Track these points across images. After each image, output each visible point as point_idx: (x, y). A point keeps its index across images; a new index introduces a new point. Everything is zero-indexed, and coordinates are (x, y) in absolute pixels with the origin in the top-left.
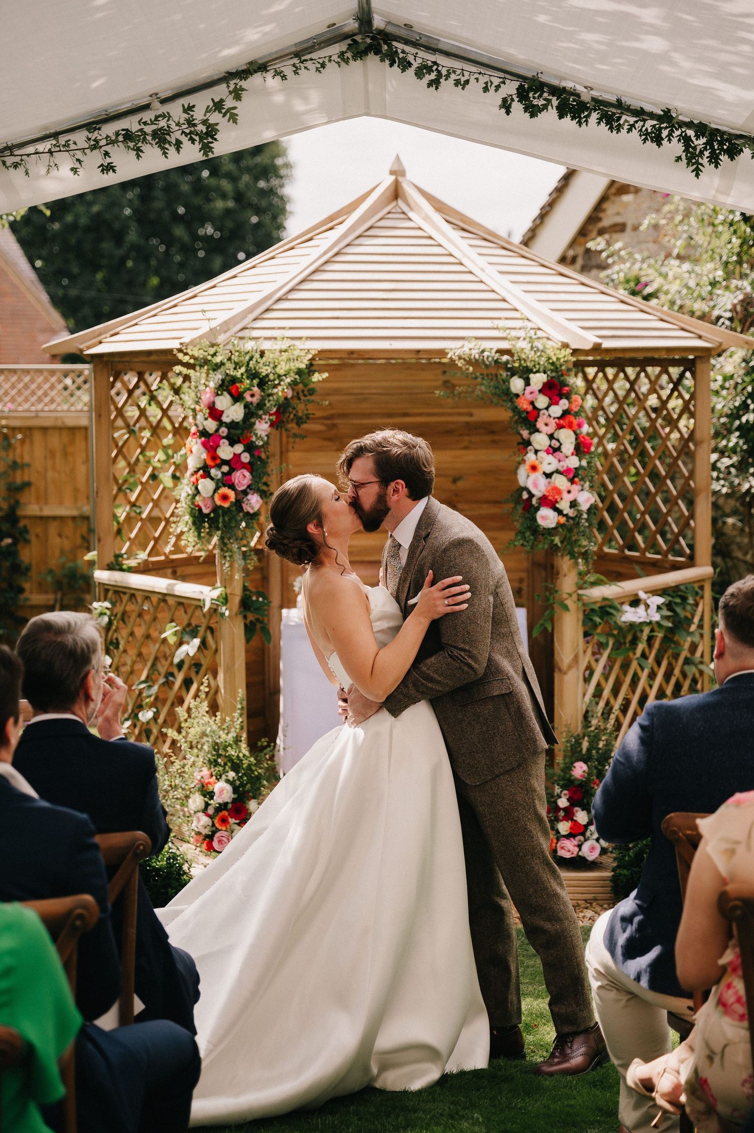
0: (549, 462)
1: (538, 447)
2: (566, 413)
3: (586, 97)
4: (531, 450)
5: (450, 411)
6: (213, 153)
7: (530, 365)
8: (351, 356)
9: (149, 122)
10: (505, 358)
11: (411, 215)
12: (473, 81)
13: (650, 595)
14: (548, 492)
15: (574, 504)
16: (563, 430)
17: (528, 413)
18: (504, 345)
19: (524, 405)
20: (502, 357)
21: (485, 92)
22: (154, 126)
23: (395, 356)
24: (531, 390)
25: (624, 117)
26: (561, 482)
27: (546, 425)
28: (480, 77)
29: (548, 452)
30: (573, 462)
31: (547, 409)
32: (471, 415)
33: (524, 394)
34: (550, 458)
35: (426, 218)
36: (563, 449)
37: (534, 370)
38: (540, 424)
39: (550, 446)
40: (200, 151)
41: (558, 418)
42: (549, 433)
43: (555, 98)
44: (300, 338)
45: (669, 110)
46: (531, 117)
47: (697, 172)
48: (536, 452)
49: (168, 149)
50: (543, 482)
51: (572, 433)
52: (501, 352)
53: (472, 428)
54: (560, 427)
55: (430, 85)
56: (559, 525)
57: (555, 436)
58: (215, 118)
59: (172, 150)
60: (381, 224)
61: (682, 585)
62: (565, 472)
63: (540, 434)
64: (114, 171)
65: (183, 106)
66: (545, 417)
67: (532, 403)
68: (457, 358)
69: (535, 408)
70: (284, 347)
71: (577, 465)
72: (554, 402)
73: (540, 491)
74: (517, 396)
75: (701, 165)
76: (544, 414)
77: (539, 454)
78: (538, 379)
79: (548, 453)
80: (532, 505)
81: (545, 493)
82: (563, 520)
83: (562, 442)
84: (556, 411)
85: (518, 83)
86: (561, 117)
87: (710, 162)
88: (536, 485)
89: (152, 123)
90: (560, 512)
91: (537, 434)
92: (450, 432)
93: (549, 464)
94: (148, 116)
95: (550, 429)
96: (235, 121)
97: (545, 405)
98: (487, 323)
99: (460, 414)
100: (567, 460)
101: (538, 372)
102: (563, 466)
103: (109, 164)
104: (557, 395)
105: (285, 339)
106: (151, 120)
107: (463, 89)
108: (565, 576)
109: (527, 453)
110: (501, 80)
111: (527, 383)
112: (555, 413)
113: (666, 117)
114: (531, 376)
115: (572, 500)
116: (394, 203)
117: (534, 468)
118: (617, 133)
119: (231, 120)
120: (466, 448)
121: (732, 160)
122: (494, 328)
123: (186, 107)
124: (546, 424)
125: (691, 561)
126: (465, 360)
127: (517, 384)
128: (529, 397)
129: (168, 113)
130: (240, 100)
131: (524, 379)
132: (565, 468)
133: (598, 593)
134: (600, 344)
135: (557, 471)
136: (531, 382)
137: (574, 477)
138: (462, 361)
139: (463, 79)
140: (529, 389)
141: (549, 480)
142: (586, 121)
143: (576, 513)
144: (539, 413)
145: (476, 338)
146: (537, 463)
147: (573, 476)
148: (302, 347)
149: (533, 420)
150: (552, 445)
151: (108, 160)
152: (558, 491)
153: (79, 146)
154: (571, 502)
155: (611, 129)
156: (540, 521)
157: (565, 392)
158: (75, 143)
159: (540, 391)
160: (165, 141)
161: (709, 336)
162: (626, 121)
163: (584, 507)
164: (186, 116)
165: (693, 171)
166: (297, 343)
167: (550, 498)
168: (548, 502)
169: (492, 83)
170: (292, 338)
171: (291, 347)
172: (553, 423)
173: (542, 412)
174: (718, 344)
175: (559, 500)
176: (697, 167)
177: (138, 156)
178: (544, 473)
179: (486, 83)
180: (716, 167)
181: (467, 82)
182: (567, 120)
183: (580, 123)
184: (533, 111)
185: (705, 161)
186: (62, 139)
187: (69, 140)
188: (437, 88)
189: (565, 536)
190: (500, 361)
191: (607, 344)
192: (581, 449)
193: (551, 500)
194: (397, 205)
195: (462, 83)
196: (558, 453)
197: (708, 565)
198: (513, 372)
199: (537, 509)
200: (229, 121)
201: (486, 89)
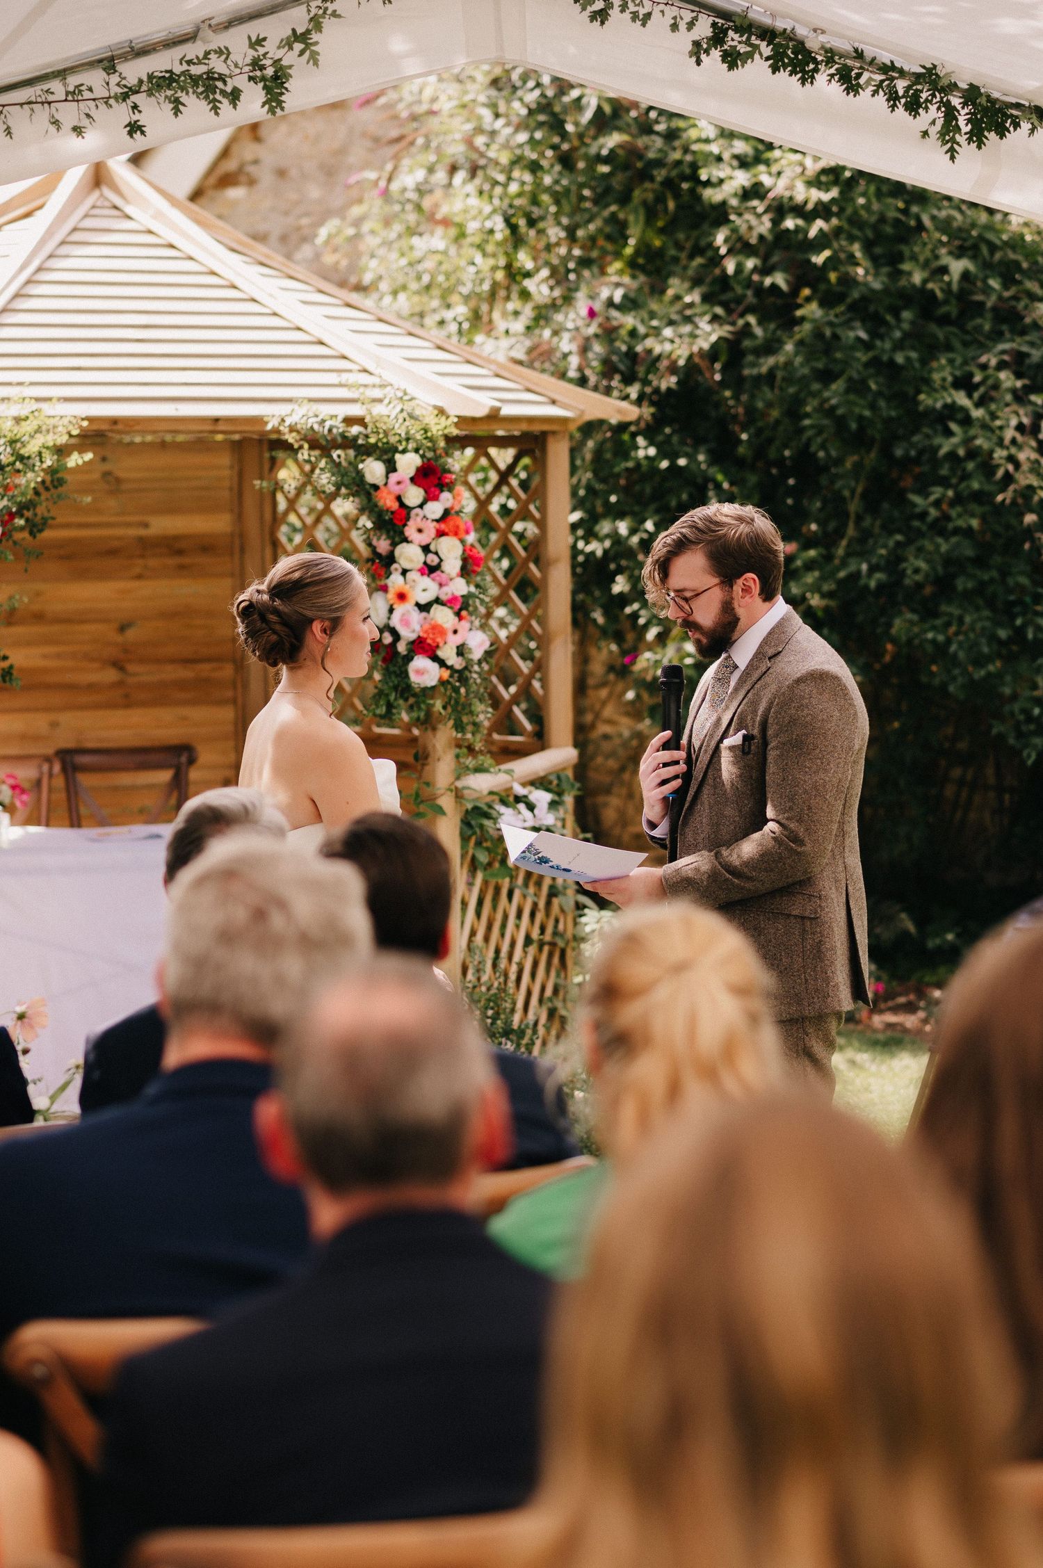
0: (424, 587)
1: (407, 566)
2: (447, 513)
3: (813, 43)
4: (396, 570)
5: (113, 519)
6: (282, 109)
7: (393, 440)
8: (115, 427)
9: (195, 61)
10: (355, 430)
11: (129, 210)
12: (656, 15)
13: (530, 788)
14: (426, 632)
15: (461, 651)
16: (443, 539)
17: (393, 513)
18: (355, 410)
19: (387, 501)
20: (349, 429)
21: (673, 31)
22: (203, 66)
23: (181, 427)
24: (399, 479)
25: (866, 76)
26: (444, 616)
27: (420, 531)
28: (667, 9)
29: (422, 572)
30: (460, 587)
31: (421, 506)
32: (146, 525)
33: (386, 484)
34: (426, 582)
35: (158, 215)
36: (445, 566)
37: (401, 448)
38: (410, 531)
39: (425, 563)
40: (263, 106)
41: (437, 521)
42: (424, 543)
43: (765, 43)
44: (49, 399)
45: (935, 67)
46: (729, 70)
47: (952, 154)
48: (404, 572)
49: (220, 102)
50: (416, 617)
51: (458, 543)
52: (349, 421)
53: (147, 546)
54: (440, 534)
55: (593, 17)
56: (442, 682)
57: (432, 548)
58: (290, 58)
59: (225, 105)
60: (88, 223)
61: (550, 774)
62: (448, 603)
63: (410, 545)
64: (143, 133)
65: (249, 38)
66: (419, 519)
67: (399, 498)
68: (287, 430)
69: (402, 505)
70: (24, 413)
71: (465, 592)
72: (430, 497)
73: (414, 631)
74: (376, 487)
75: (958, 144)
76: (417, 515)
77: (408, 574)
78: (408, 463)
79: (423, 574)
80: (397, 653)
81: (421, 634)
82: (446, 674)
83: (442, 556)
84: (435, 509)
85: (711, 19)
86: (775, 69)
87: (970, 140)
88: (406, 623)
89: (200, 63)
90: (442, 663)
91: (404, 544)
92: (113, 553)
93: (424, 590)
94: (193, 50)
95: (424, 539)
96: (316, 63)
97: (418, 501)
98: (332, 378)
99: (128, 525)
100: (451, 584)
101: (404, 451)
102: (445, 593)
103: (136, 122)
104: (435, 486)
105: (27, 401)
106: (197, 57)
107: (644, 25)
108: (439, 760)
109: (390, 574)
110: (695, 14)
111: (391, 467)
112: (434, 512)
113: (929, 76)
114: (397, 456)
115: (459, 644)
116: (96, 194)
117: (402, 597)
118: (855, 96)
119: (311, 62)
120: (139, 577)
121: (1001, 138)
122: (341, 385)
123: (254, 39)
124: (420, 527)
125: (540, 740)
126: (298, 432)
127: (373, 470)
128: (396, 489)
129: (227, 48)
130: (321, 32)
131: (384, 462)
132: (449, 596)
133: (481, 784)
134: (499, 409)
135: (437, 601)
136: (398, 465)
137: (461, 610)
138: (294, 434)
139: (642, 11)
140: (394, 477)
141: (424, 614)
142: (813, 78)
143: (464, 665)
144: (409, 514)
145: (311, 400)
146: (406, 589)
147: (462, 607)
148: (52, 413)
149: (400, 524)
150: (429, 562)
151: (136, 117)
152: (438, 629)
153: (97, 94)
154: (458, 647)
155: (847, 90)
156: (414, 678)
157: (447, 481)
158: (90, 89)
159: (413, 480)
160: (213, 89)
161: (566, 401)
162: (870, 79)
163: (477, 654)
164: (252, 53)
165: (946, 153)
166: (45, 407)
167: (429, 641)
168: (424, 646)
169: (682, 18)
170: (38, 400)
171: (36, 414)
172: (431, 528)
173: (413, 513)
174: (578, 413)
175: (441, 645)
176: (952, 146)
177: (177, 112)
178: (417, 605)
179: (675, 18)
180: (979, 147)
181: (648, 16)
182: (783, 75)
183: (803, 81)
184: (732, 59)
185: (961, 139)
186: (73, 81)
187: (82, 85)
188: (602, 23)
189: (450, 697)
190: (346, 434)
191: (507, 410)
192: (469, 567)
193: (429, 645)
194: (102, 195)
195: (641, 17)
196: (438, 572)
197: (567, 746)
198: (366, 451)
199: (408, 658)
200: (308, 62)
201: (674, 27)
